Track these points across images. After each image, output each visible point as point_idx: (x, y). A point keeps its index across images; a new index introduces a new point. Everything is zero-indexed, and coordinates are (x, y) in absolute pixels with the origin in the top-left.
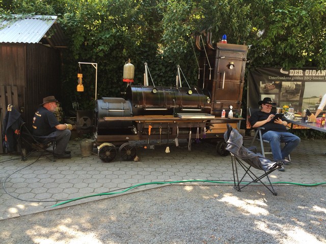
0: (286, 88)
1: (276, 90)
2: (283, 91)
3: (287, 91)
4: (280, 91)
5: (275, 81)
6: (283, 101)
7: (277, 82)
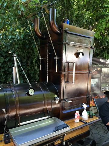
0: (104, 73)
1: (98, 75)
2: (103, 75)
3: (105, 75)
4: (101, 75)
5: (97, 68)
6: (103, 83)
7: (99, 69)
